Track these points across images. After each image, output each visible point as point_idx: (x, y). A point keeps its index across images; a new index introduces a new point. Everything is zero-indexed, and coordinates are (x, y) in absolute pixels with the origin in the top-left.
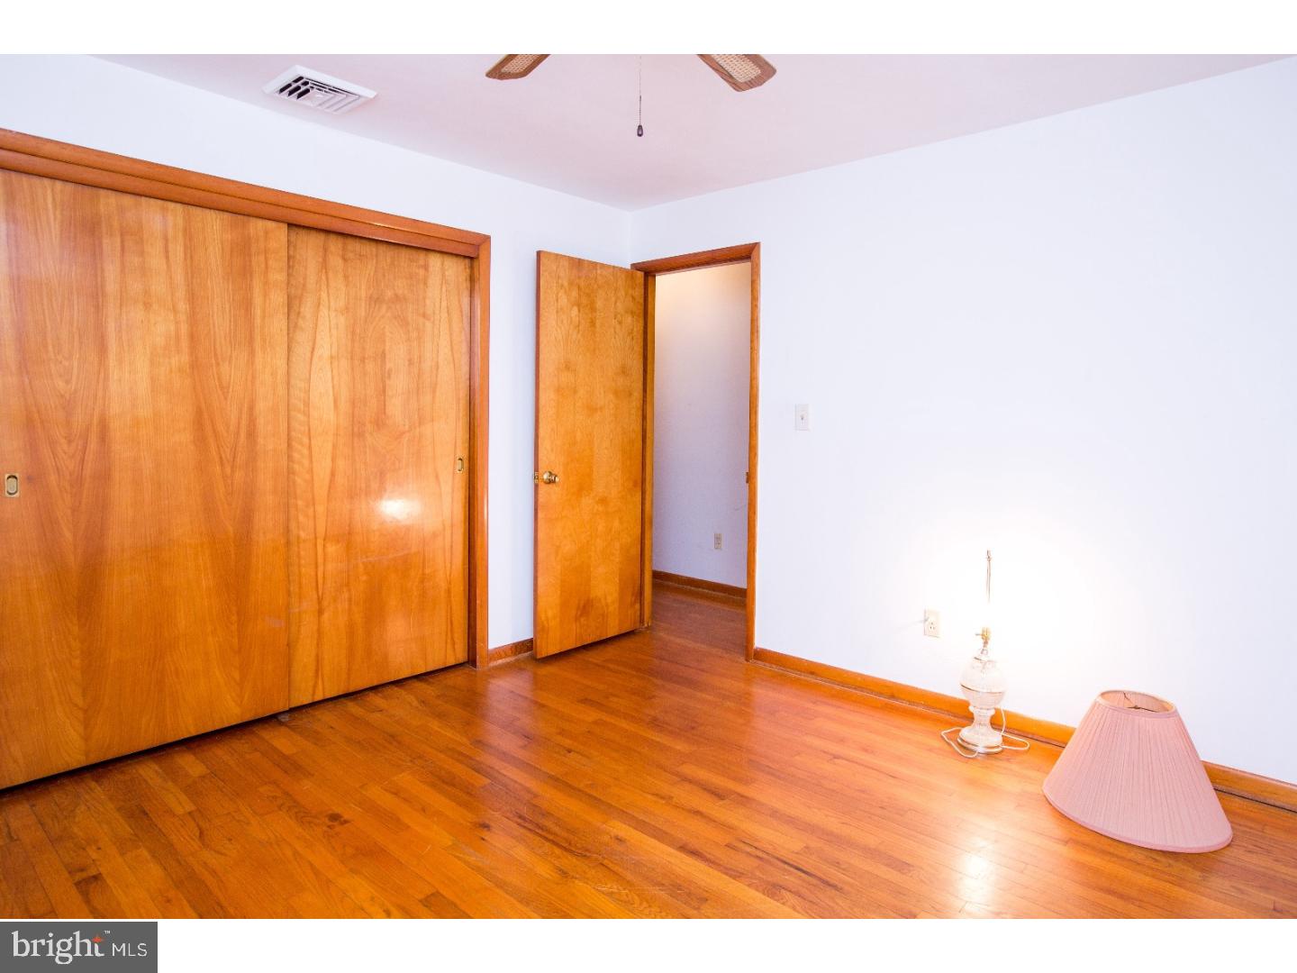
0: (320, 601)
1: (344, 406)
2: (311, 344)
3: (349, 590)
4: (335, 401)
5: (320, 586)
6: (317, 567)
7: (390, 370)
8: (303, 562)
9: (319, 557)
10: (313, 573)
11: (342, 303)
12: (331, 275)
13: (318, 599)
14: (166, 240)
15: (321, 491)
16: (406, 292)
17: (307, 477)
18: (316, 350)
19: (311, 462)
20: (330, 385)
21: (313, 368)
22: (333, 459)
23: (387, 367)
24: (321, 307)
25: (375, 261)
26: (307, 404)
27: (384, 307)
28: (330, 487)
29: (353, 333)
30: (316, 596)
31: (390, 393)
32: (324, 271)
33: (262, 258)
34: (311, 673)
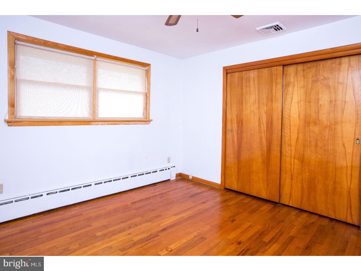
0: (292, 176)
1: (302, 117)
2: (291, 99)
3: (302, 176)
4: (299, 116)
5: (292, 171)
6: (291, 165)
7: (321, 105)
8: (287, 162)
9: (292, 163)
10: (290, 167)
11: (302, 85)
12: (298, 77)
13: (291, 175)
14: (254, 78)
15: (293, 142)
16: (329, 75)
17: (289, 138)
18: (293, 100)
19: (290, 133)
20: (297, 111)
21: (292, 105)
22: (298, 133)
23: (320, 103)
24: (295, 87)
25: (315, 68)
26: (289, 116)
27: (319, 83)
28: (296, 142)
29: (306, 94)
30: (290, 174)
31: (321, 112)
32: (296, 76)
33: (275, 77)
34: (288, 196)
